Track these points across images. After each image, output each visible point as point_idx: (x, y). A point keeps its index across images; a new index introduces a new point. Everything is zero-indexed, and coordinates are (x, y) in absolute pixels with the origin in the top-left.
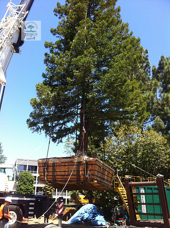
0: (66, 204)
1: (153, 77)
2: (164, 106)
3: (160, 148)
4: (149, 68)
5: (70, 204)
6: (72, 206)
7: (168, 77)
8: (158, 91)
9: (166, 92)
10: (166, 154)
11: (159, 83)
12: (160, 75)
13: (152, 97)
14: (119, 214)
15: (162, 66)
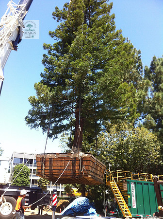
0: (60, 197)
1: (145, 76)
2: (155, 105)
3: (151, 144)
4: (142, 68)
5: (64, 196)
6: (66, 199)
7: (159, 77)
8: (149, 90)
9: (157, 91)
10: (156, 151)
11: (151, 83)
12: (151, 75)
13: (144, 96)
14: (110, 207)
15: (154, 66)
